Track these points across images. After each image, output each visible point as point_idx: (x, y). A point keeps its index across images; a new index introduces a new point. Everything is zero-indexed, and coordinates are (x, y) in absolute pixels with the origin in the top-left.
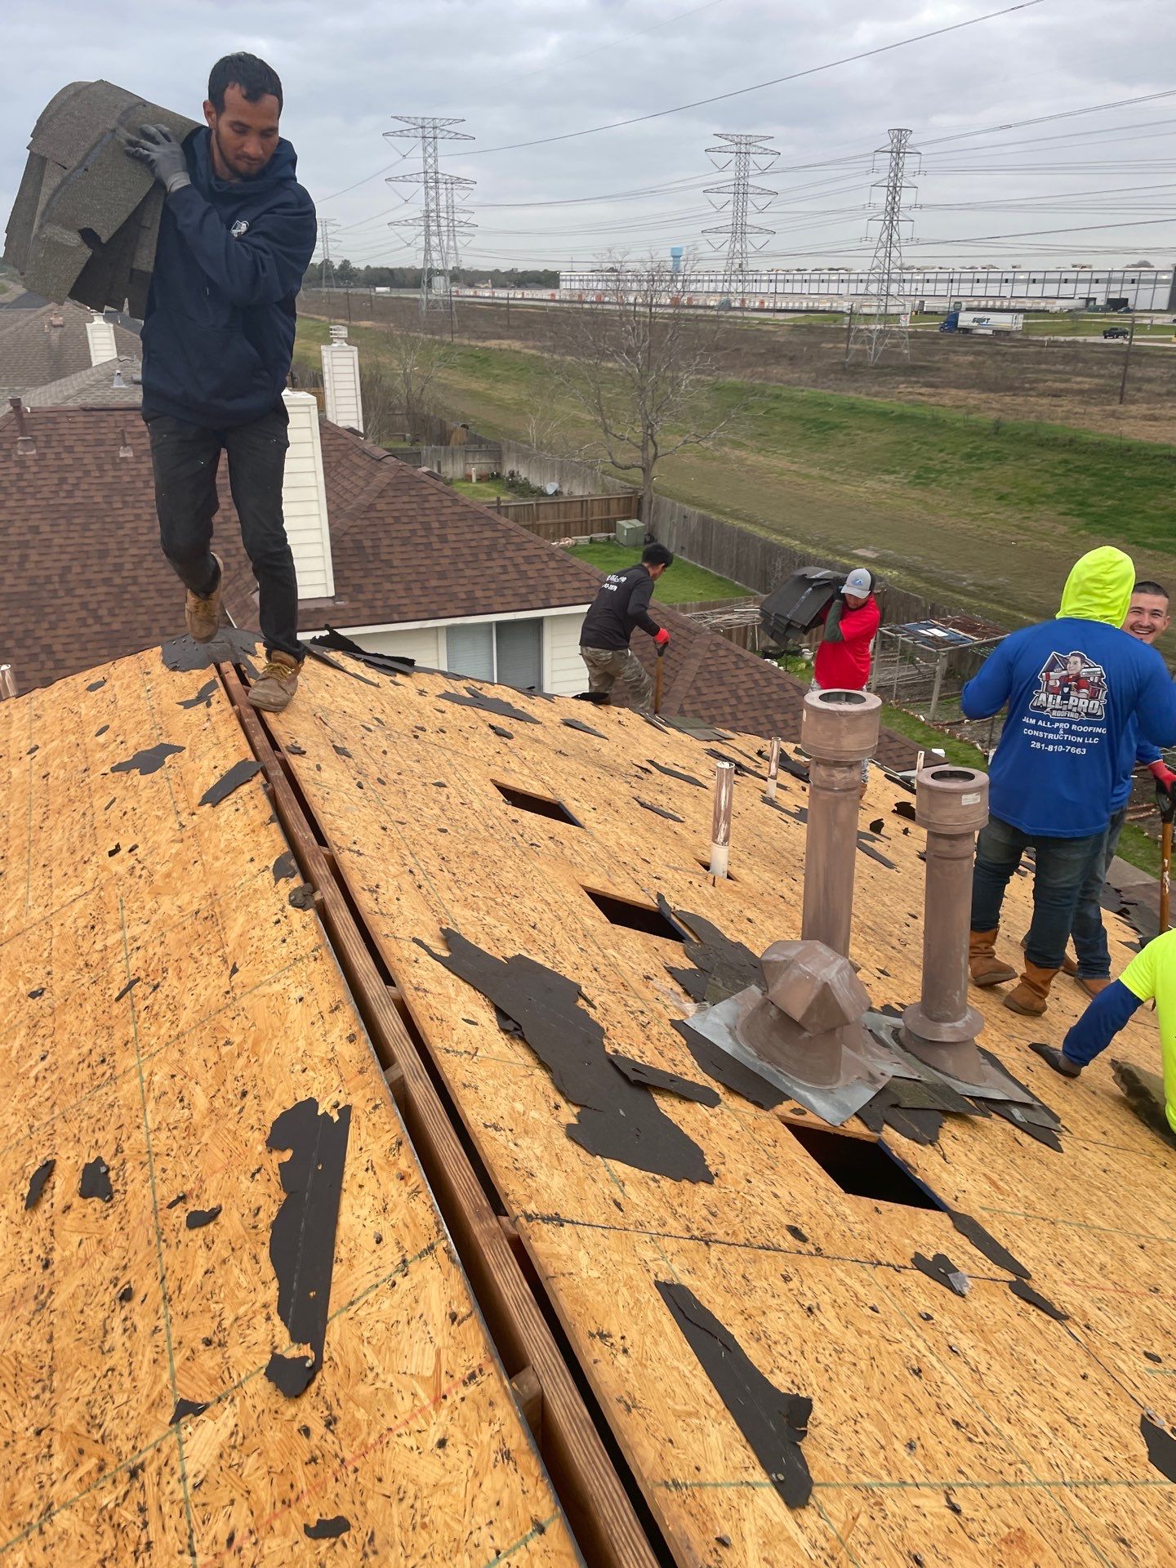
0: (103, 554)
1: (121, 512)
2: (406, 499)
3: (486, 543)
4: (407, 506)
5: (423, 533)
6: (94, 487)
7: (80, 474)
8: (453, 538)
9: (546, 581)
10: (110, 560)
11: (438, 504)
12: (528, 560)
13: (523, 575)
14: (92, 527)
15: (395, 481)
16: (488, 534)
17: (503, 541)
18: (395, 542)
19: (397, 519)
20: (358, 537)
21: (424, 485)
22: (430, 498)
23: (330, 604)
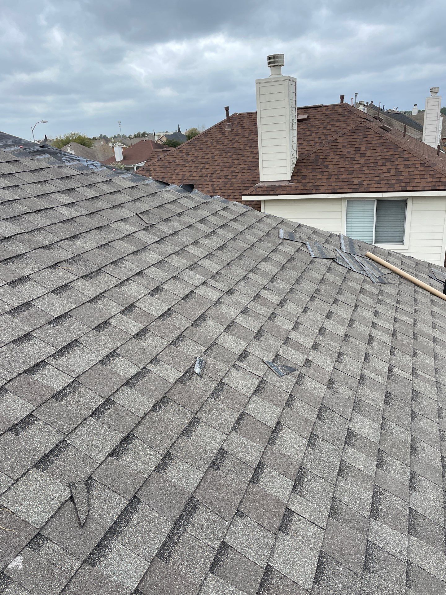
0: (231, 166)
1: (247, 151)
2: (355, 137)
3: (387, 157)
4: (354, 140)
5: (354, 153)
6: (243, 141)
7: (241, 137)
8: (369, 155)
9: (411, 177)
10: (232, 169)
11: (372, 139)
12: (406, 167)
13: (398, 173)
14: (233, 156)
15: (355, 129)
16: (391, 153)
17: (398, 156)
18: (337, 157)
19: (344, 146)
20: (319, 154)
21: (370, 130)
22: (369, 136)
23: (287, 183)
